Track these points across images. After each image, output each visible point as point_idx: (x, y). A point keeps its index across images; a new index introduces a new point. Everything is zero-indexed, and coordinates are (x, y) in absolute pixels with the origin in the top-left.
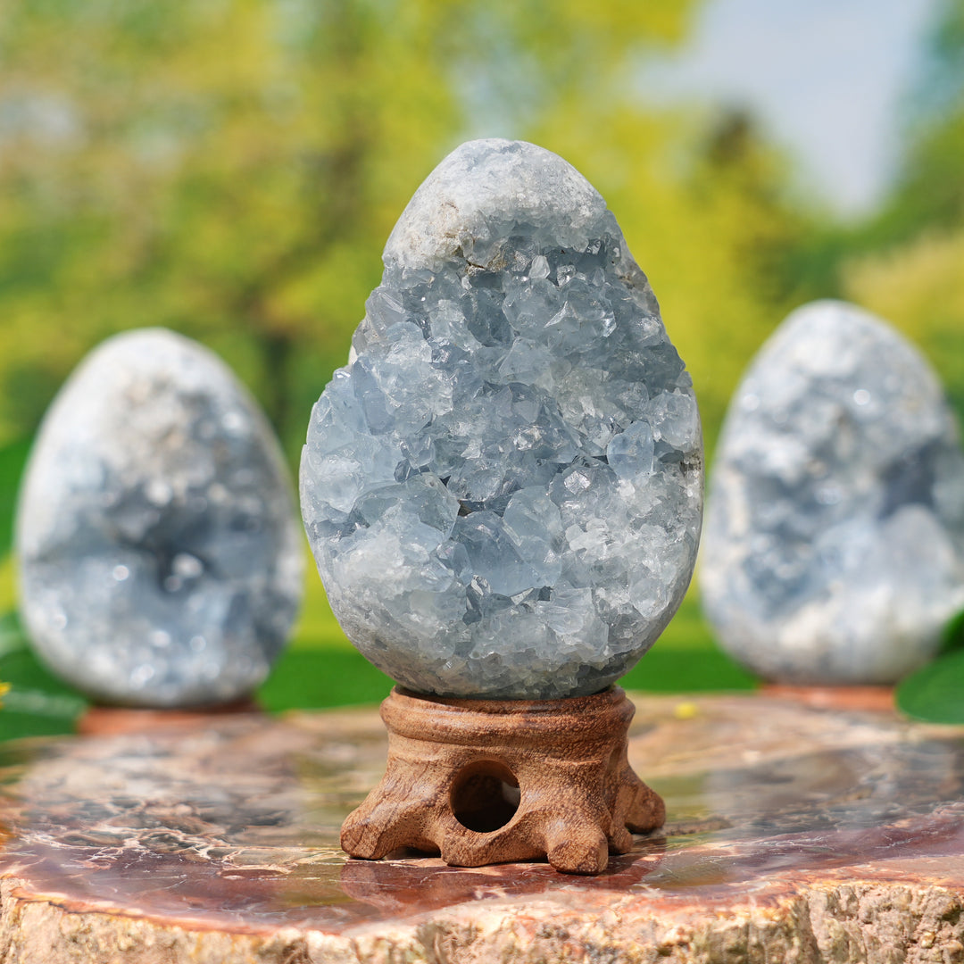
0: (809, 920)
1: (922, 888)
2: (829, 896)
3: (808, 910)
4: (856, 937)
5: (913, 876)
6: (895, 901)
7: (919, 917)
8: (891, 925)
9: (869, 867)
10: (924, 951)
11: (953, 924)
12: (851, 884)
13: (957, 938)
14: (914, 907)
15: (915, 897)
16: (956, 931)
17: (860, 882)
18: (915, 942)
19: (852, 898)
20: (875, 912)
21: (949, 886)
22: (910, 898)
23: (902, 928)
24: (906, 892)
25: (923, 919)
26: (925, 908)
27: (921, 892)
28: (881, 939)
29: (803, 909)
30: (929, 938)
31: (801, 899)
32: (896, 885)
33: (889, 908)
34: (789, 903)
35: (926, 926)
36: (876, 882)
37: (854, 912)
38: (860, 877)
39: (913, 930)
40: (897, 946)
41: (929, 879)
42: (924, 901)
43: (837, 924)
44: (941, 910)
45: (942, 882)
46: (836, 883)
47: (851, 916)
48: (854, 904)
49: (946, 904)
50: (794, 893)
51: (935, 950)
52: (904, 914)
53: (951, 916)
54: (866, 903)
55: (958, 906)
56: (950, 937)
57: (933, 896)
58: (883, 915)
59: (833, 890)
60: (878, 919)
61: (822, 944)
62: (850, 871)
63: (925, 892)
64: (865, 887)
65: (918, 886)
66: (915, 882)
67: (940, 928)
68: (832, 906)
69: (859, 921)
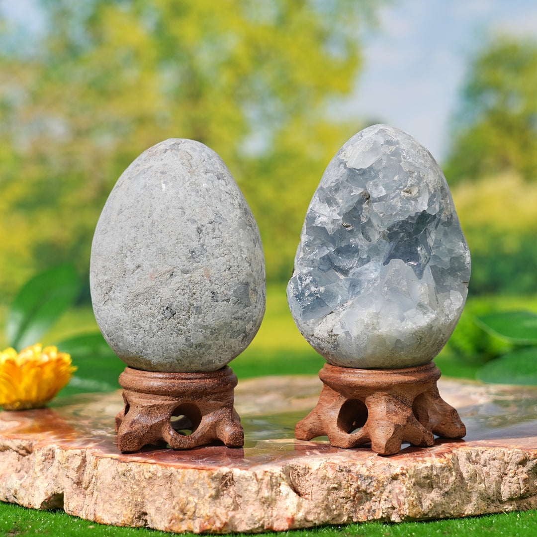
0: (458, 464)
1: (509, 450)
2: (467, 453)
3: (458, 460)
4: (480, 472)
5: (505, 445)
6: (497, 456)
7: (508, 463)
8: (495, 467)
9: (483, 442)
10: (510, 479)
11: (524, 466)
12: (477, 448)
13: (525, 473)
14: (506, 459)
15: (506, 454)
16: (525, 469)
17: (481, 448)
18: (506, 475)
19: (477, 455)
20: (488, 461)
21: (522, 449)
22: (504, 455)
23: (500, 468)
24: (502, 452)
25: (510, 464)
26: (511, 459)
27: (509, 452)
28: (491, 473)
29: (456, 460)
30: (513, 473)
31: (455, 455)
32: (497, 449)
33: (494, 459)
34: (450, 456)
35: (511, 467)
36: (488, 448)
37: (478, 461)
38: (480, 446)
39: (505, 469)
40: (498, 476)
41: (512, 446)
42: (510, 456)
43: (472, 466)
44: (518, 460)
45: (518, 447)
46: (470, 448)
47: (477, 463)
48: (478, 457)
49: (521, 457)
50: (451, 452)
51: (515, 478)
52: (501, 462)
53: (523, 463)
54: (484, 457)
55: (526, 458)
56: (522, 472)
57: (514, 454)
58: (491, 462)
59: (469, 451)
60: (489, 464)
61: (465, 475)
62: (475, 443)
63: (511, 452)
64: (483, 450)
65: (507, 449)
66: (506, 447)
67: (518, 468)
68: (469, 458)
69: (481, 465)
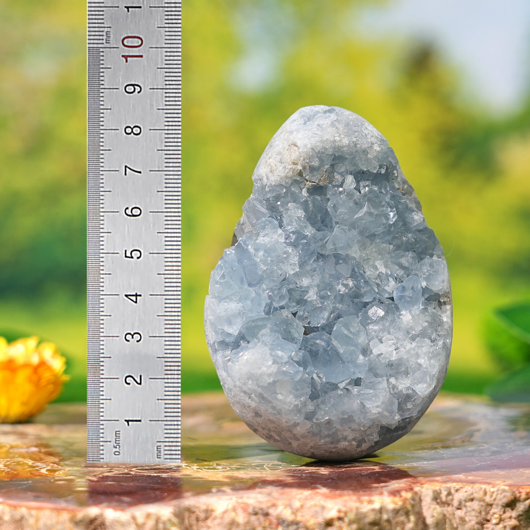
0: (421, 506)
1: (493, 487)
2: (434, 491)
3: (421, 500)
4: (451, 517)
5: (489, 481)
6: (476, 495)
7: (491, 505)
8: (474, 510)
9: (461, 476)
10: (494, 527)
11: (513, 509)
12: (449, 485)
13: (515, 518)
14: (488, 499)
15: (488, 493)
16: (514, 514)
17: (455, 484)
18: (488, 521)
19: (449, 494)
20: (463, 502)
21: (510, 486)
22: (485, 493)
23: (480, 512)
24: (483, 489)
25: (494, 506)
26: (495, 500)
27: (492, 490)
28: (467, 519)
29: (417, 500)
30: (497, 518)
31: (416, 493)
32: (477, 486)
33: (472, 500)
34: (408, 495)
35: (495, 510)
36: (464, 484)
37: (450, 502)
38: (454, 481)
39: (487, 513)
40: (478, 523)
41: (498, 482)
42: (494, 495)
43: (439, 509)
44: (505, 500)
45: (506, 483)
46: (439, 484)
47: (449, 505)
48: (450, 497)
49: (508, 497)
50: (411, 489)
51: (501, 526)
52: (482, 503)
53: (511, 504)
54: (458, 497)
55: (515, 498)
56: (510, 518)
57: (500, 492)
58: (468, 504)
59: (437, 488)
60: (465, 506)
61: (429, 521)
62: (450, 478)
63: (495, 489)
64: (458, 487)
65: (491, 486)
66: (489, 484)
67: (504, 512)
68: (436, 498)
69: (453, 508)
